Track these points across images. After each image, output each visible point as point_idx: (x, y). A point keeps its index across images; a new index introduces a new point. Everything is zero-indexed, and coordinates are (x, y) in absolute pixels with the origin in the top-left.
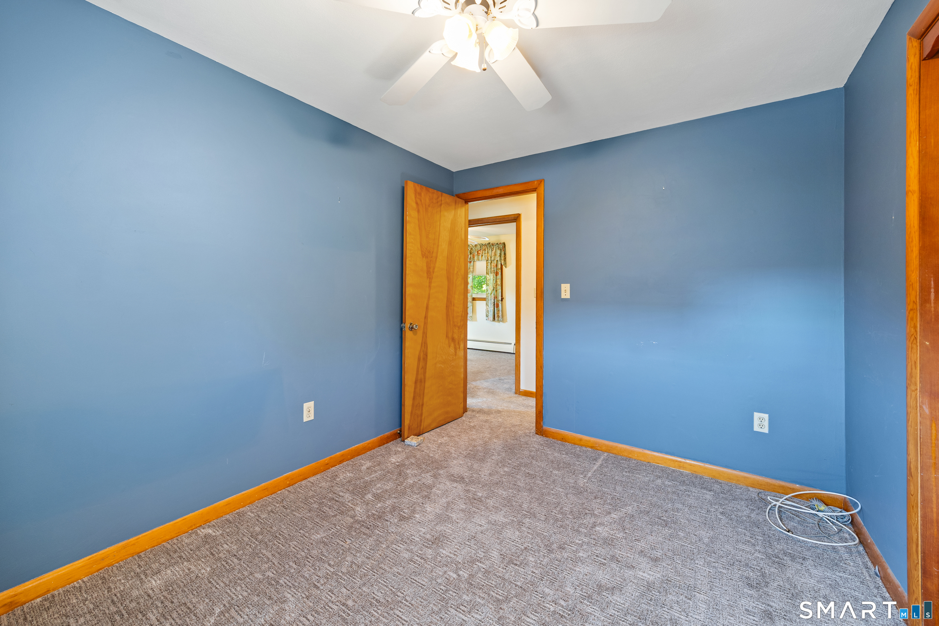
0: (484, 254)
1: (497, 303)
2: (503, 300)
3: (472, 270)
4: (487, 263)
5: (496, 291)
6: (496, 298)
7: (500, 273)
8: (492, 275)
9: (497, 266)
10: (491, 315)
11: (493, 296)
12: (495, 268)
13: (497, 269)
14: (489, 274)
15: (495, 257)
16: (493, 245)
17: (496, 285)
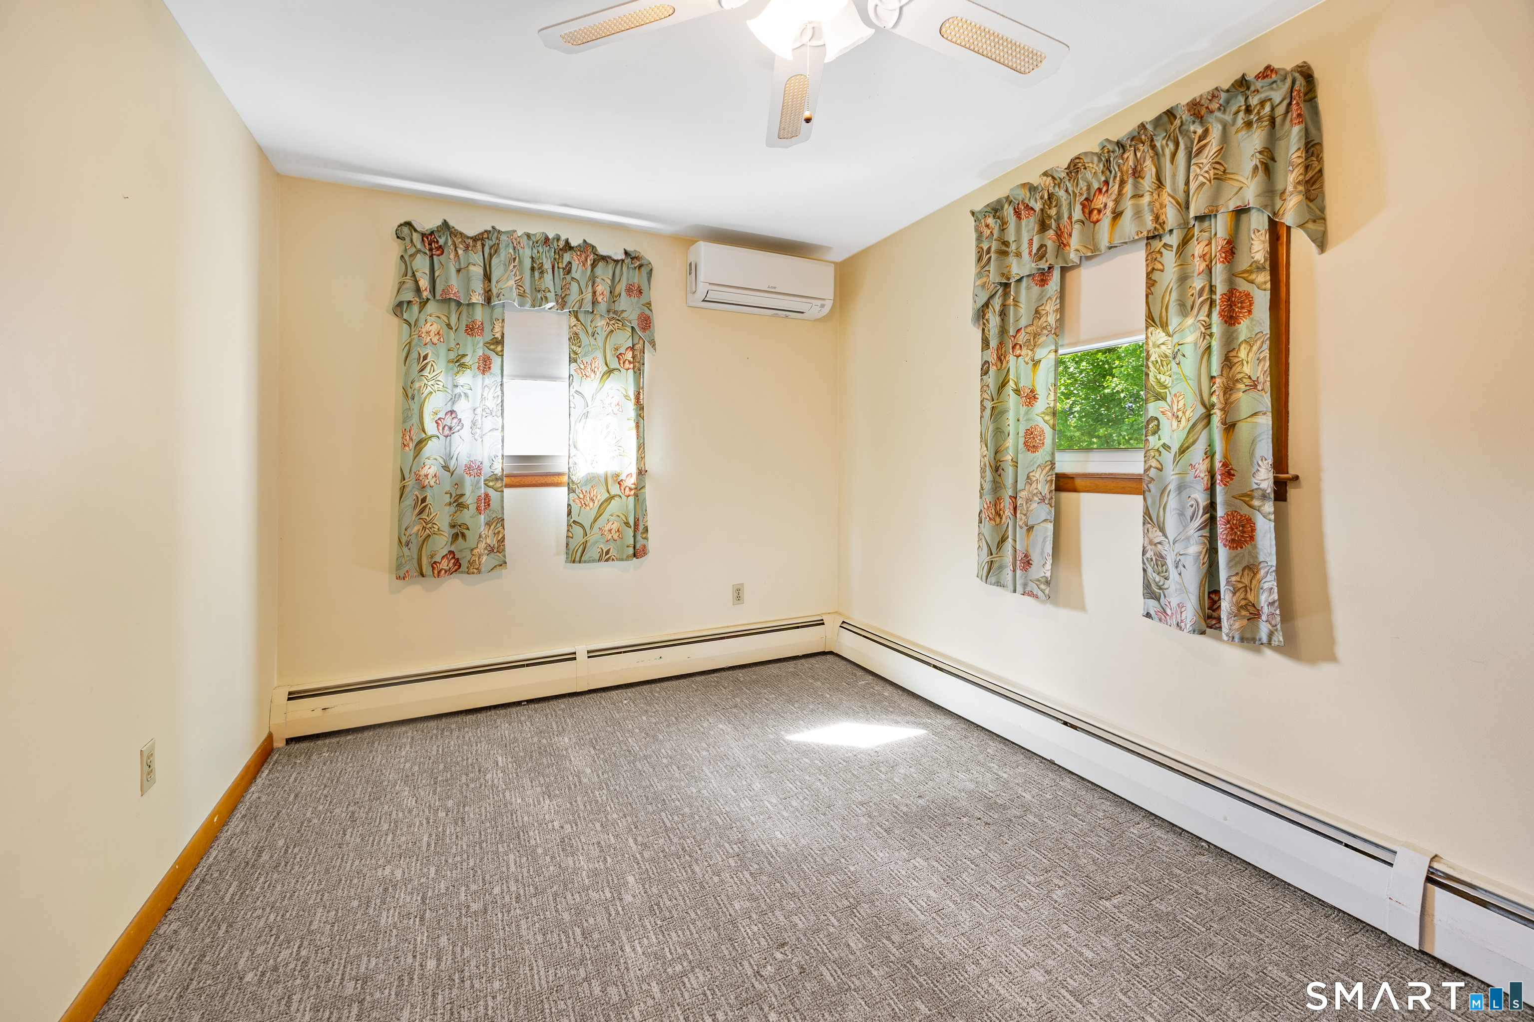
0: (1128, 206)
1: (1231, 515)
2: (1293, 493)
3: (1052, 319)
4: (1153, 258)
5: (1230, 427)
6: (1229, 473)
7: (1262, 300)
8: (1190, 321)
9: (1231, 250)
10: (1183, 589)
11: (1202, 467)
12: (1219, 269)
13: (1232, 277)
14: (1164, 326)
15: (1216, 194)
16: (1197, 109)
17: (1228, 390)
